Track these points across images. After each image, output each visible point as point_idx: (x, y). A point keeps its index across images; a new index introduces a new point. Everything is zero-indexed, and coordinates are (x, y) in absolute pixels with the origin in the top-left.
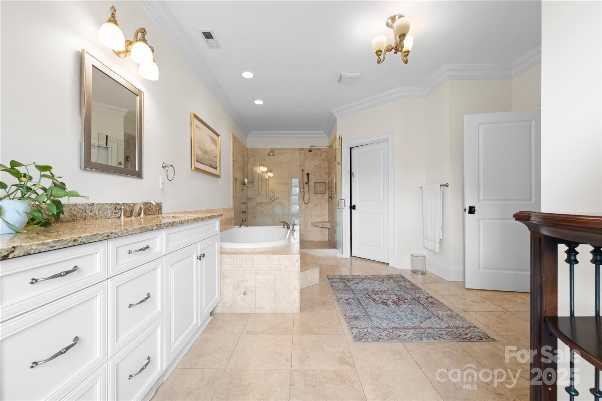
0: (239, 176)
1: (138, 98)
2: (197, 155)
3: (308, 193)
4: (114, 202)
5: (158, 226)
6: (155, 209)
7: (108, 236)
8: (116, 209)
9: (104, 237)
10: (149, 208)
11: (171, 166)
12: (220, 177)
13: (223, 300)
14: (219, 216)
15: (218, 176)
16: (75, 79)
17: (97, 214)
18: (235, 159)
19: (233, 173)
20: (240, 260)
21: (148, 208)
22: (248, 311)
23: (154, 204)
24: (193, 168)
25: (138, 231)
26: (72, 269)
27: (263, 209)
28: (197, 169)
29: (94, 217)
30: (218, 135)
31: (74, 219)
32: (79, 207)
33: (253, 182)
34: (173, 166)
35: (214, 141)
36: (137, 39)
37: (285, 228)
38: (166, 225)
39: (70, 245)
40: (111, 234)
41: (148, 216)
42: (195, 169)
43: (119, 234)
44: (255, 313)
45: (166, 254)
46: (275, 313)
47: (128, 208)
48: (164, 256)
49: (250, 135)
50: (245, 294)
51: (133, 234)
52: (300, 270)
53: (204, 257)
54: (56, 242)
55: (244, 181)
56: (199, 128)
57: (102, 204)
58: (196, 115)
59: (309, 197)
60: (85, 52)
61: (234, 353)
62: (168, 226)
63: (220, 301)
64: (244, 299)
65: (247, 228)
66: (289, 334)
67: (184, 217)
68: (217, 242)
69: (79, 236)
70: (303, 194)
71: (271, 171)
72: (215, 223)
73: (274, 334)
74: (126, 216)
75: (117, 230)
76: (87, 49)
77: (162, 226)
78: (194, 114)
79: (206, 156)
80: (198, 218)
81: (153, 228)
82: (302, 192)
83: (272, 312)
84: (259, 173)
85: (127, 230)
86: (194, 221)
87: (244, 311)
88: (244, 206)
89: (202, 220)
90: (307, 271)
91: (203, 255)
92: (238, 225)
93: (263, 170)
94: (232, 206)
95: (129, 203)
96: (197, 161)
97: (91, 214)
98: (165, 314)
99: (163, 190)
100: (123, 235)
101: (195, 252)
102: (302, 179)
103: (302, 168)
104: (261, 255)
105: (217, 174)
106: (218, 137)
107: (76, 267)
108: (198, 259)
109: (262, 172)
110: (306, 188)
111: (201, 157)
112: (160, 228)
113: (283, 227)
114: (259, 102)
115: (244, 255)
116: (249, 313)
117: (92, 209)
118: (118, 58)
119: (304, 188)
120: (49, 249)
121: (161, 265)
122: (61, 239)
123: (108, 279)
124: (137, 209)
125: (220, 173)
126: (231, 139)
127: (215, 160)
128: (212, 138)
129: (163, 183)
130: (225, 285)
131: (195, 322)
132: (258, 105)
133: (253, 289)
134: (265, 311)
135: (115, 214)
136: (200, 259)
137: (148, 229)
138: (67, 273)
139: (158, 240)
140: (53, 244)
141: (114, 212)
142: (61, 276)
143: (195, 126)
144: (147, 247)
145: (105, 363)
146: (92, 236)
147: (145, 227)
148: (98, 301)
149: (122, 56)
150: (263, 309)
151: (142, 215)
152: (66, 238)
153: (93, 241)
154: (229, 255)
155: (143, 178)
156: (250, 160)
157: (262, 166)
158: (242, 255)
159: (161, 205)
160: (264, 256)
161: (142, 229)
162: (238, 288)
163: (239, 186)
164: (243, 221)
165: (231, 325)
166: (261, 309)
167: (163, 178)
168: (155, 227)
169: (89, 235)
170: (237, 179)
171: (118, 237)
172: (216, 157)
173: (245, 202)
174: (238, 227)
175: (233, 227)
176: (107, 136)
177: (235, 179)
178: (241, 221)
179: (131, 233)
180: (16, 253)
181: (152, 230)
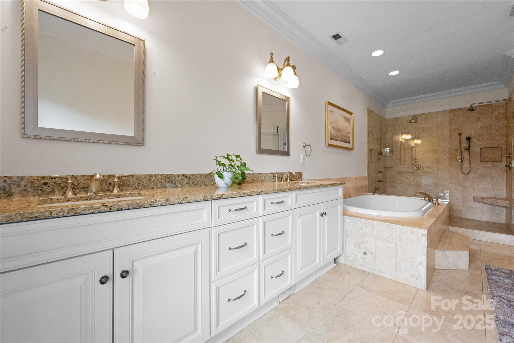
0: (376, 147)
1: (287, 103)
2: (330, 134)
3: (468, 162)
4: (272, 172)
5: (289, 189)
6: (298, 176)
7: (260, 193)
8: (273, 176)
9: (258, 193)
10: (294, 176)
11: (309, 145)
12: (353, 150)
13: (345, 254)
14: (341, 184)
15: (351, 149)
16: (254, 103)
17: (264, 179)
18: (370, 132)
19: (368, 144)
20: (361, 223)
21: (292, 176)
22: (367, 270)
23: (294, 174)
24: (327, 145)
25: (276, 191)
26: (244, 208)
27: (403, 179)
28: (330, 145)
29: (262, 181)
30: (351, 114)
31: (253, 182)
32: (255, 175)
33: (393, 152)
34: (310, 145)
35: (347, 120)
36: (285, 65)
37: (426, 200)
38: (295, 188)
39: (243, 195)
40: (261, 192)
41: (292, 182)
42: (329, 146)
43: (265, 192)
44: (375, 274)
45: (295, 208)
46: (396, 281)
47: (280, 176)
48: (293, 209)
49: (388, 105)
50: (365, 254)
51: (273, 193)
52: (426, 246)
53: (325, 215)
54: (237, 193)
55: (380, 151)
56: (333, 112)
57: (266, 173)
58: (330, 102)
59: (470, 166)
60: (259, 86)
61: (346, 297)
62: (296, 189)
63: (342, 254)
64: (364, 258)
65: (380, 196)
66: (405, 304)
67: (314, 183)
68: (340, 204)
69: (246, 191)
70: (460, 163)
71: (418, 138)
72: (339, 189)
73: (389, 298)
74: (279, 181)
75: (264, 190)
76: (260, 84)
77: (292, 189)
78: (328, 102)
79: (340, 134)
80: (320, 185)
81: (286, 190)
82: (458, 160)
83: (392, 279)
84: (401, 141)
85: (270, 190)
86: (316, 187)
87: (363, 269)
88: (381, 175)
89: (324, 186)
90: (447, 251)
91: (325, 214)
92: (372, 193)
93: (407, 138)
94: (366, 175)
96: (331, 139)
97: (261, 179)
98: (294, 248)
99: (303, 163)
100: (268, 193)
101: (319, 210)
102: (459, 145)
103: (458, 132)
104: (381, 222)
105: (350, 147)
106: (352, 115)
107: (246, 207)
108: (321, 216)
109: (406, 140)
110: (466, 155)
111: (335, 135)
112: (290, 190)
113: (424, 199)
114: (394, 73)
115: (364, 220)
116: (369, 272)
117: (261, 176)
118: (276, 81)
119: (462, 155)
120: (235, 196)
121: (291, 214)
122: (239, 192)
123: (260, 216)
124: (285, 177)
125: (353, 147)
126: (366, 113)
127: (349, 136)
128: (346, 117)
129: (304, 158)
130: (347, 242)
131: (318, 261)
132: (392, 76)
133: (373, 252)
134: (384, 276)
135: (273, 180)
136: (322, 216)
137: (282, 190)
138: (242, 209)
139: (290, 198)
140: (236, 194)
141: (273, 178)
142: (239, 210)
143: (329, 111)
144: (283, 202)
145: (258, 263)
146: (252, 192)
147: (281, 189)
148: (255, 227)
149: (278, 79)
150: (383, 273)
151: (288, 181)
152: (241, 192)
153: (252, 195)
154: (351, 217)
155: (290, 156)
156: (389, 130)
157: (405, 133)
158: (363, 219)
159: (302, 174)
160: (385, 224)
161: (278, 190)
162: (359, 248)
163: (375, 157)
164: (375, 189)
165: (349, 276)
166: (380, 272)
167: (304, 154)
168: (287, 190)
169: (251, 191)
170: (373, 150)
171: (265, 194)
172: (349, 133)
173: (382, 171)
174: (371, 195)
175: (368, 194)
176: (278, 127)
177: (370, 151)
178: (374, 189)
179: (272, 192)
180: (224, 197)
181: (285, 191)
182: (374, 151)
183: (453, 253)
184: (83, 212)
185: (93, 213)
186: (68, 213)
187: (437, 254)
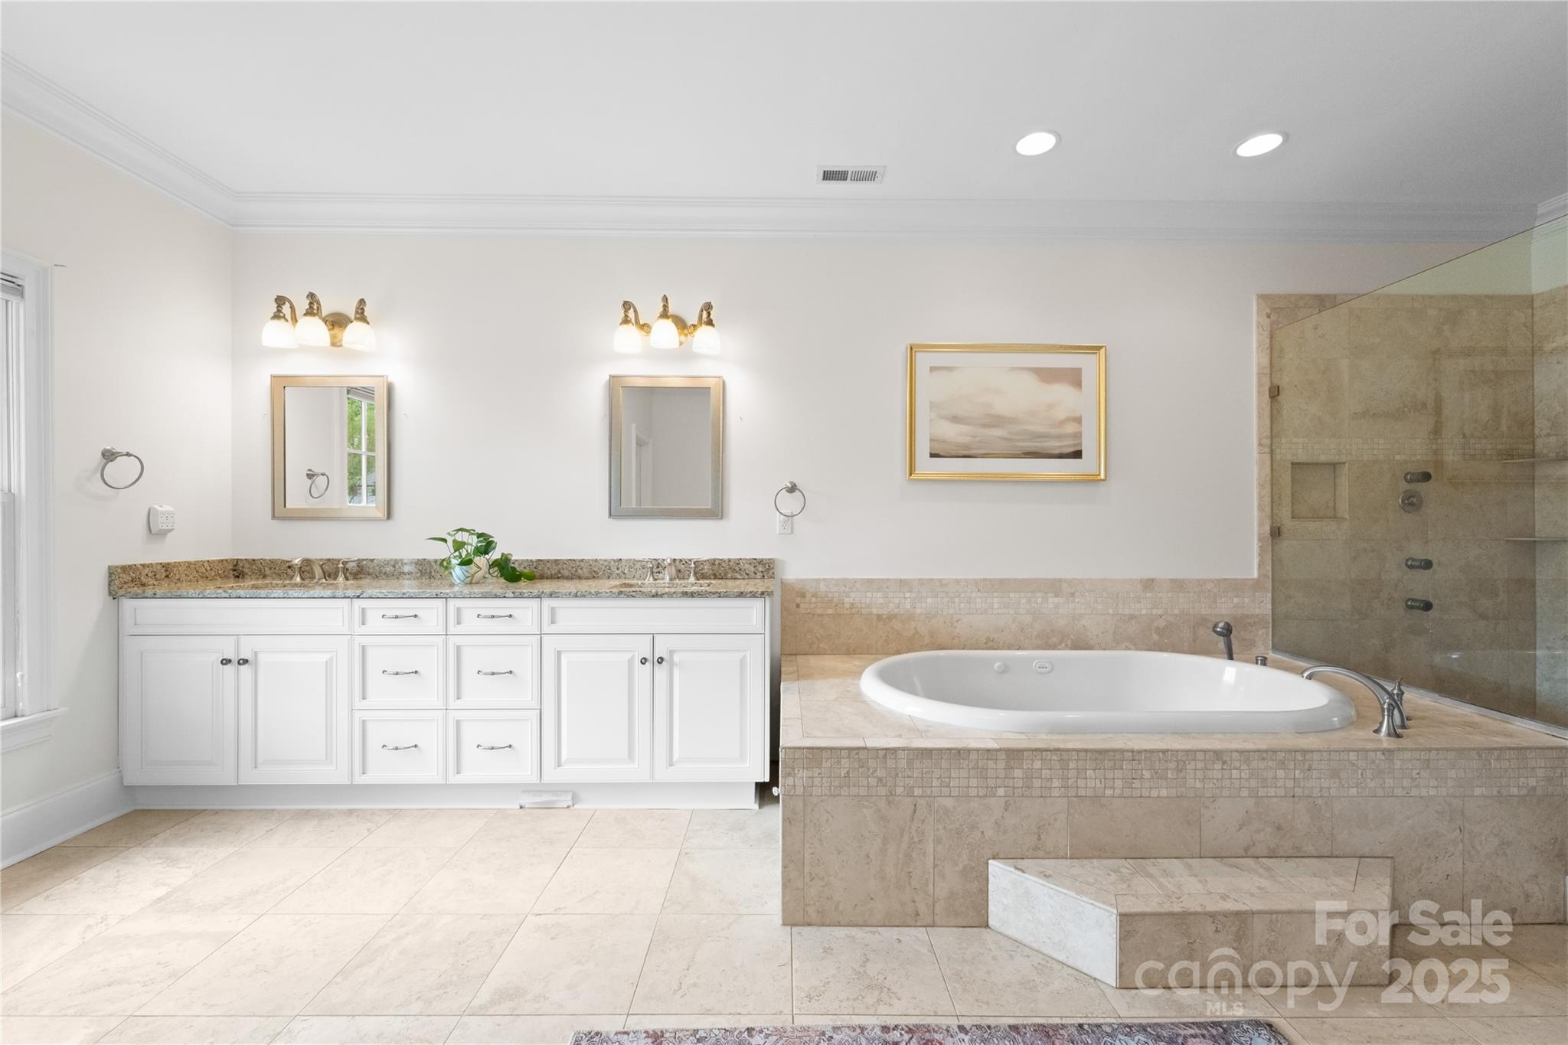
1: (711, 392)
2: (933, 440)
6: (754, 569)
8: (655, 566)
15: (1089, 478)
24: (911, 477)
28: (926, 476)
30: (1090, 350)
31: (594, 577)
35: (1060, 376)
42: (919, 478)
45: (546, 633)
48: (541, 634)
60: (612, 377)
89: (653, 596)
91: (659, 660)
94: (1254, 576)
95: (684, 559)
96: (934, 455)
105: (1078, 473)
106: (1096, 353)
107: (416, 615)
117: (619, 566)
123: (447, 634)
125: (1105, 467)
126: (1257, 318)
128: (1048, 369)
129: (787, 522)
131: (636, 765)
135: (657, 574)
136: (644, 663)
141: (656, 571)
143: (923, 372)
144: (509, 617)
155: (724, 518)
172: (1074, 419)
179: (468, 596)
180: (364, 595)
181: (505, 597)
182: (1346, 469)
183: (1052, 892)
184: (209, 596)
185: (217, 598)
186: (199, 594)
187: (995, 874)
